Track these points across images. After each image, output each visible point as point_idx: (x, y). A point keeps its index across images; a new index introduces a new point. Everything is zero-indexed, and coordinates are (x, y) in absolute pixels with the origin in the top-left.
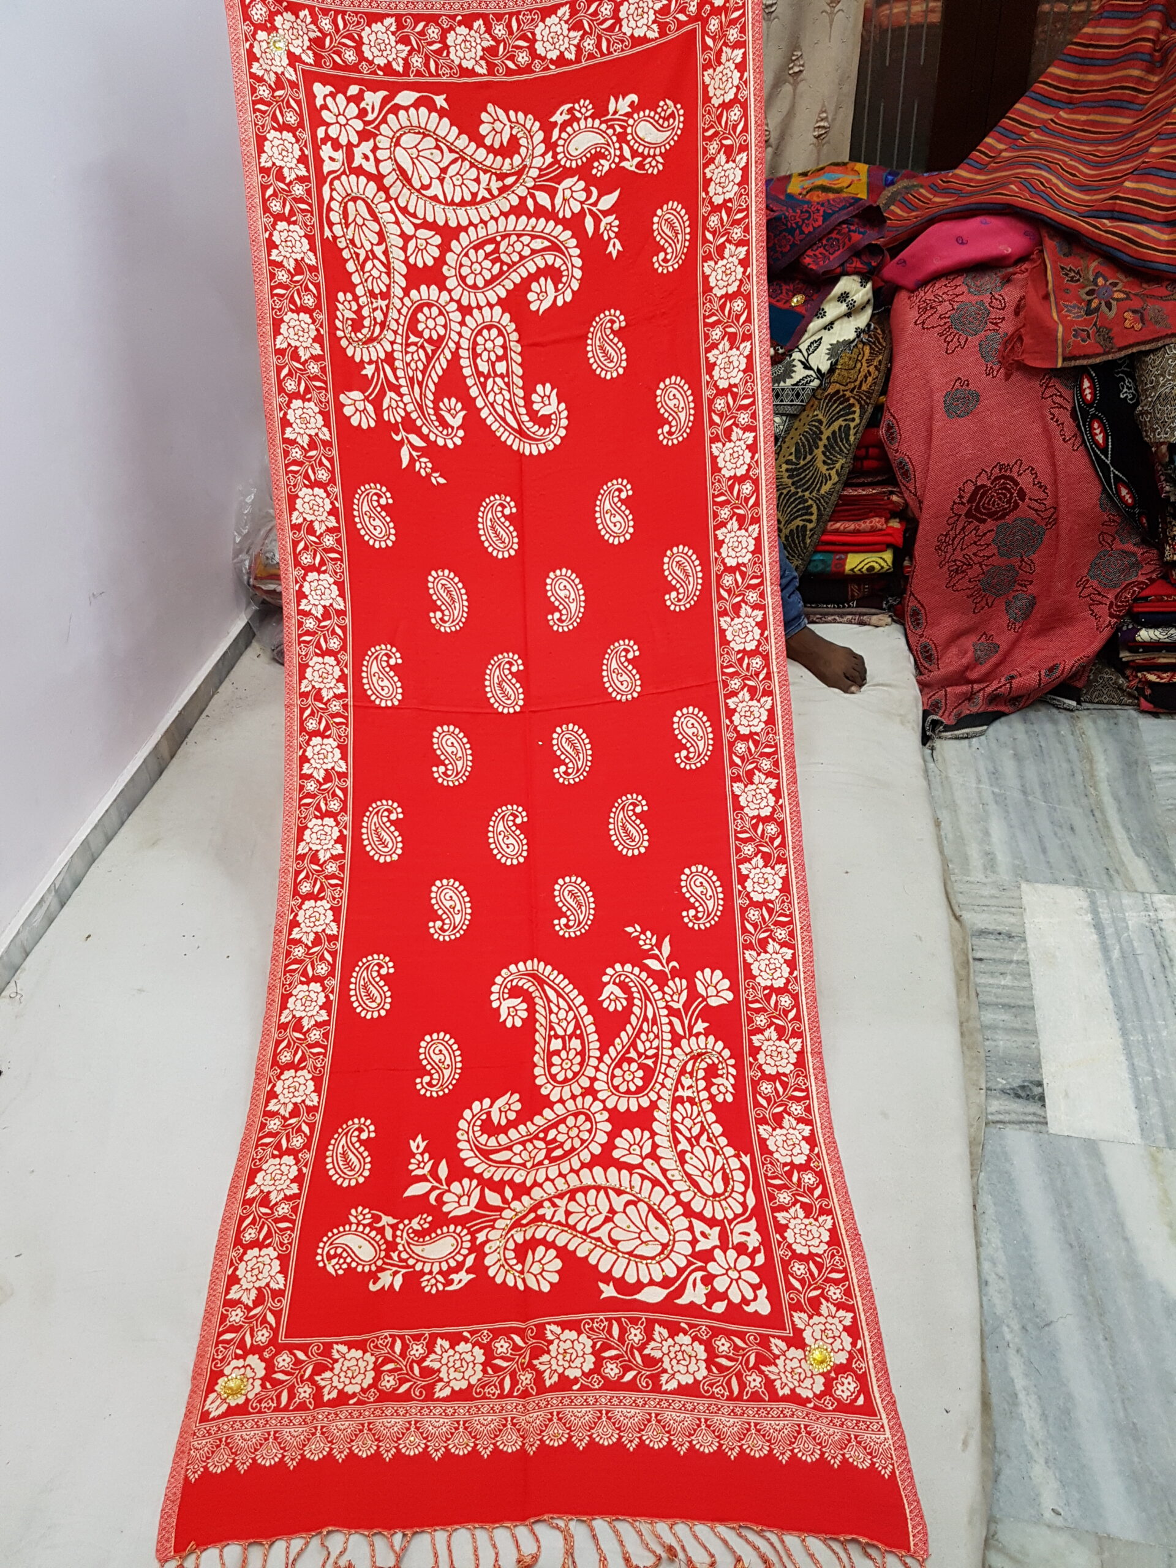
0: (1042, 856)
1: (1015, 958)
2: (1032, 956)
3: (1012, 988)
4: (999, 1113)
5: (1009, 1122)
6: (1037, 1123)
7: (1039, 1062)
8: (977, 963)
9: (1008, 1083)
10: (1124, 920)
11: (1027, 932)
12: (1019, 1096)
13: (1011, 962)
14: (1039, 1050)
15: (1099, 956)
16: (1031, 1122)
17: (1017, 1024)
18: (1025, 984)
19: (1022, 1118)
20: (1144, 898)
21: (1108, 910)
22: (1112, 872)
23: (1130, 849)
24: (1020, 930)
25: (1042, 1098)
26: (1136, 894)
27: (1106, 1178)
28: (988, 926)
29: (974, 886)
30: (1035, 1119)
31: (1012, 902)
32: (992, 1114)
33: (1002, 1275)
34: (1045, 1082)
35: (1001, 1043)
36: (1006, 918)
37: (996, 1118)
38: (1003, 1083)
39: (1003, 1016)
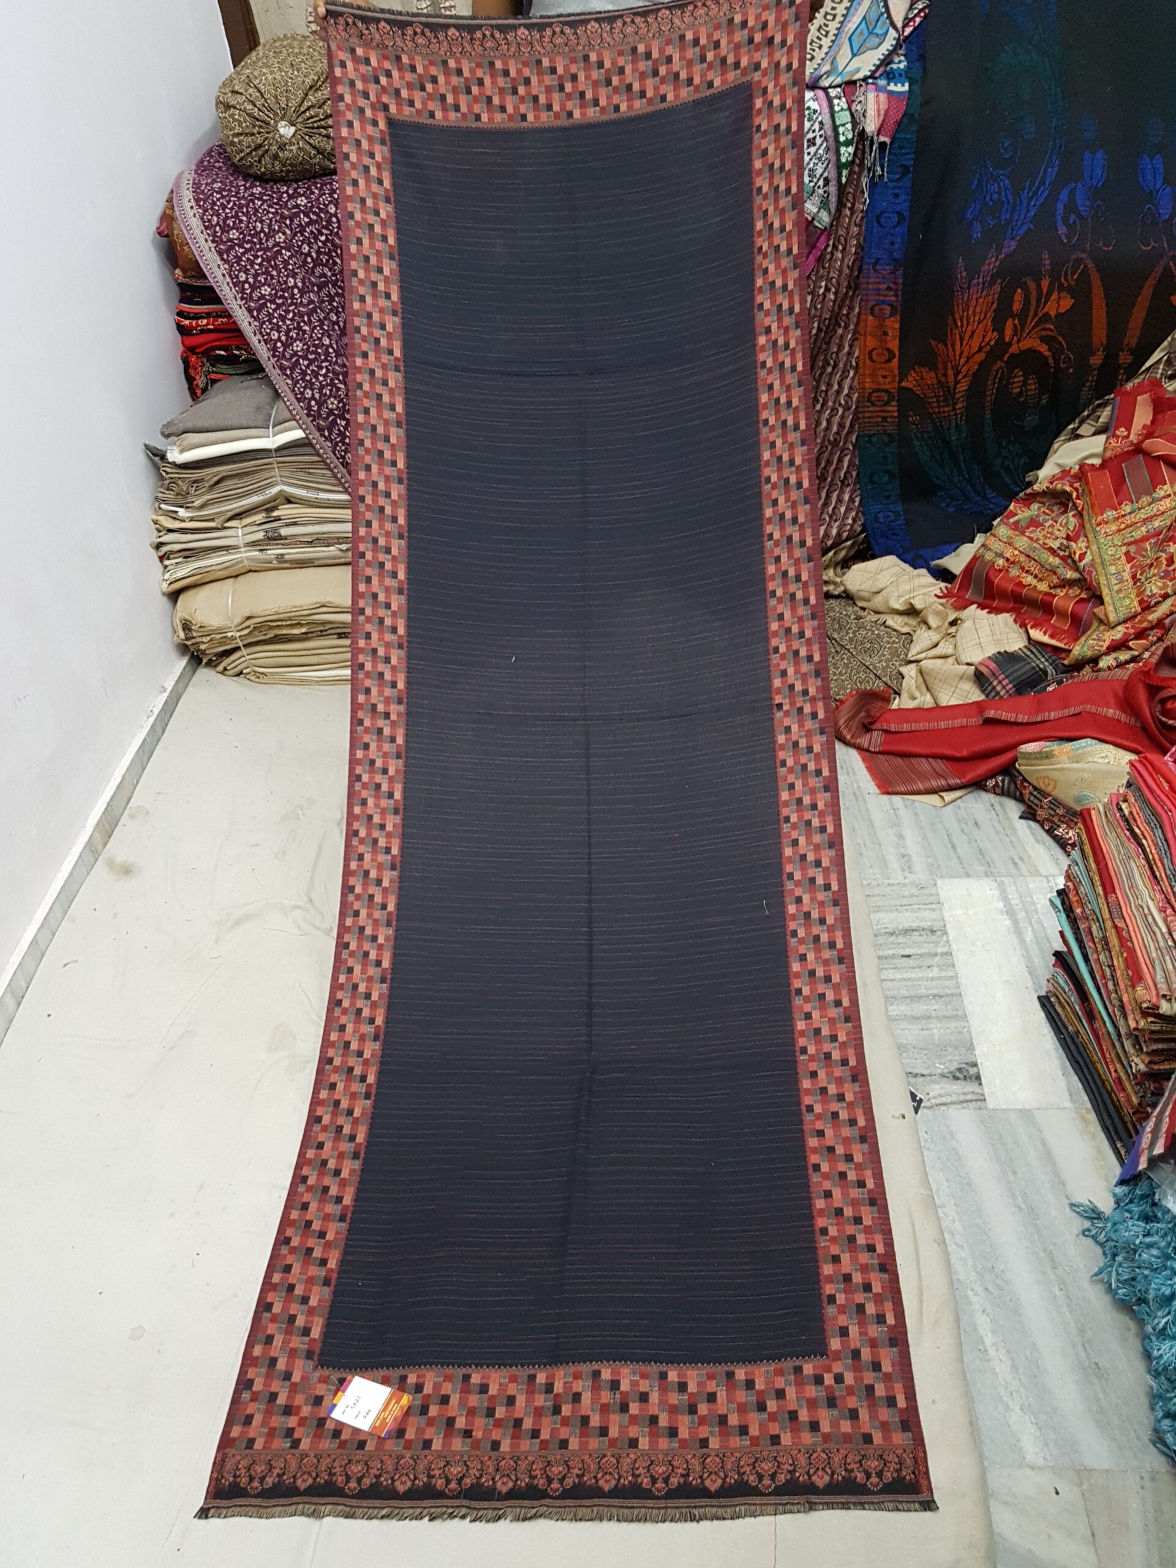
0: (952, 851)
1: (939, 950)
2: (954, 946)
3: (940, 978)
4: (941, 1096)
5: (952, 1103)
6: (977, 1100)
7: (972, 1044)
8: (905, 959)
9: (946, 1068)
10: (1033, 903)
11: (948, 926)
12: (958, 1079)
13: (936, 955)
14: (970, 1032)
15: (1015, 939)
16: (971, 1101)
17: (949, 1012)
18: (951, 974)
19: (962, 1098)
20: (1048, 882)
21: (1017, 896)
22: (1017, 860)
23: (1031, 837)
24: (941, 924)
25: (978, 1078)
26: (1040, 878)
27: (1044, 1143)
28: (912, 924)
29: (894, 888)
30: (974, 1097)
31: (932, 899)
32: (935, 1098)
33: (960, 1243)
34: (979, 1062)
35: (936, 1031)
36: (926, 914)
37: (939, 1101)
38: (941, 1068)
39: (934, 1006)
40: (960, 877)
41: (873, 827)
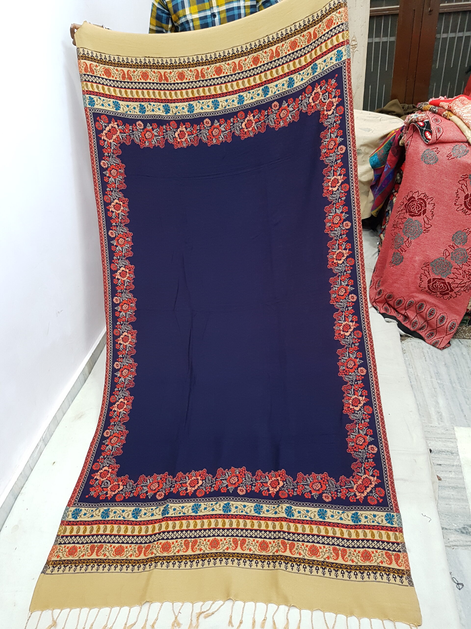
0: (461, 413)
1: (455, 464)
2: (462, 463)
3: (455, 478)
4: (455, 541)
5: (460, 546)
7: (470, 515)
8: (439, 466)
11: (459, 451)
12: (463, 533)
13: (453, 466)
14: (469, 509)
17: (459, 496)
18: (461, 477)
19: (465, 544)
24: (456, 450)
28: (442, 448)
29: (434, 429)
31: (451, 436)
32: (452, 542)
35: (453, 506)
36: (449, 444)
37: (454, 543)
38: (455, 526)
39: (453, 493)
40: (464, 426)
41: (424, 396)
